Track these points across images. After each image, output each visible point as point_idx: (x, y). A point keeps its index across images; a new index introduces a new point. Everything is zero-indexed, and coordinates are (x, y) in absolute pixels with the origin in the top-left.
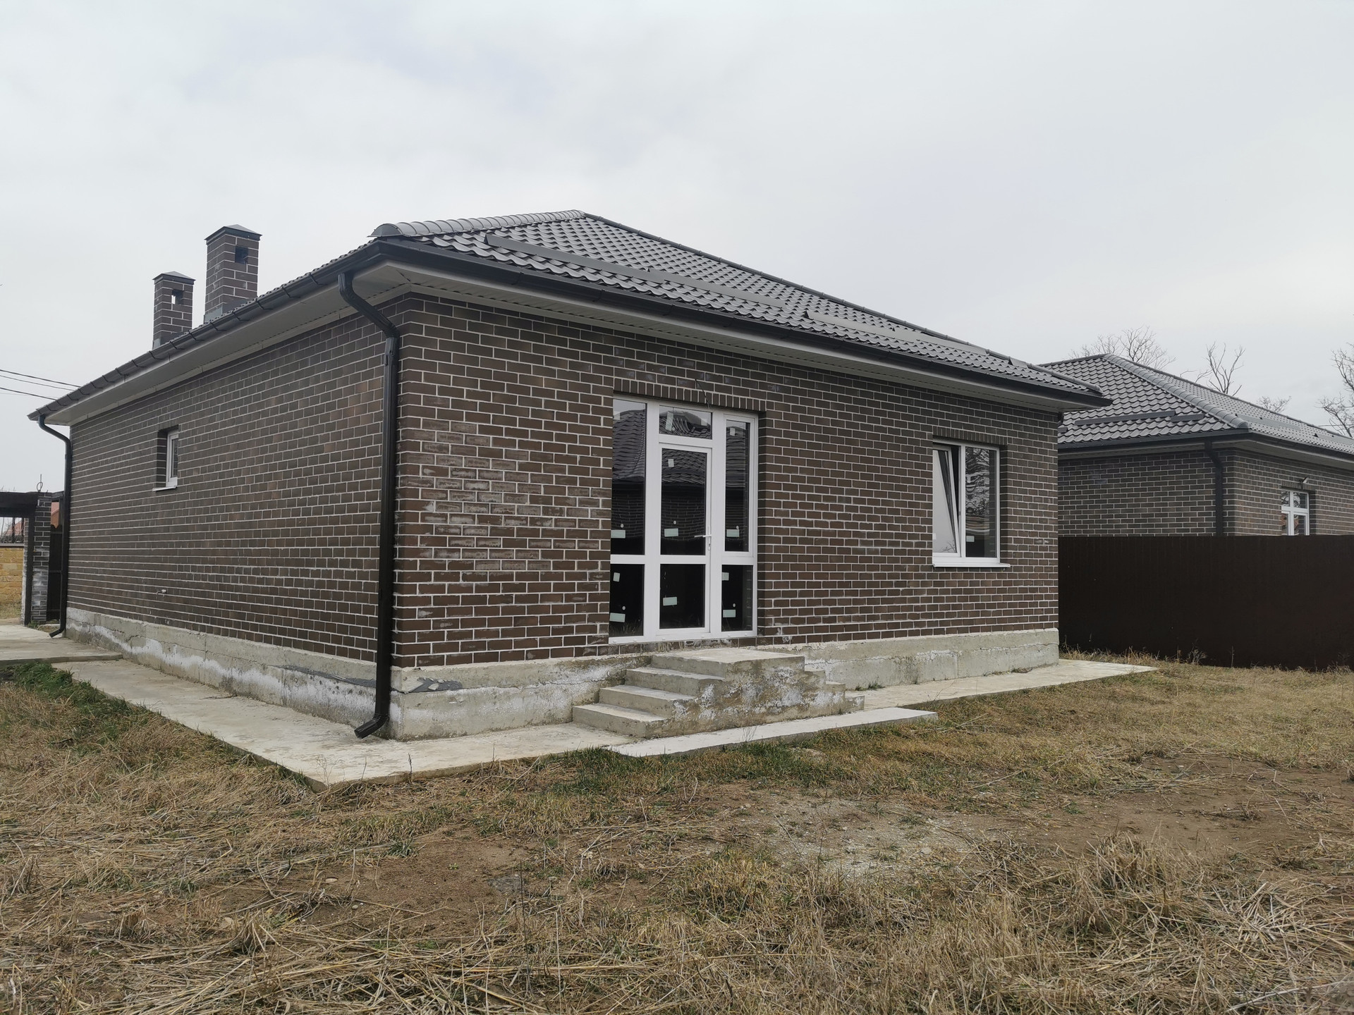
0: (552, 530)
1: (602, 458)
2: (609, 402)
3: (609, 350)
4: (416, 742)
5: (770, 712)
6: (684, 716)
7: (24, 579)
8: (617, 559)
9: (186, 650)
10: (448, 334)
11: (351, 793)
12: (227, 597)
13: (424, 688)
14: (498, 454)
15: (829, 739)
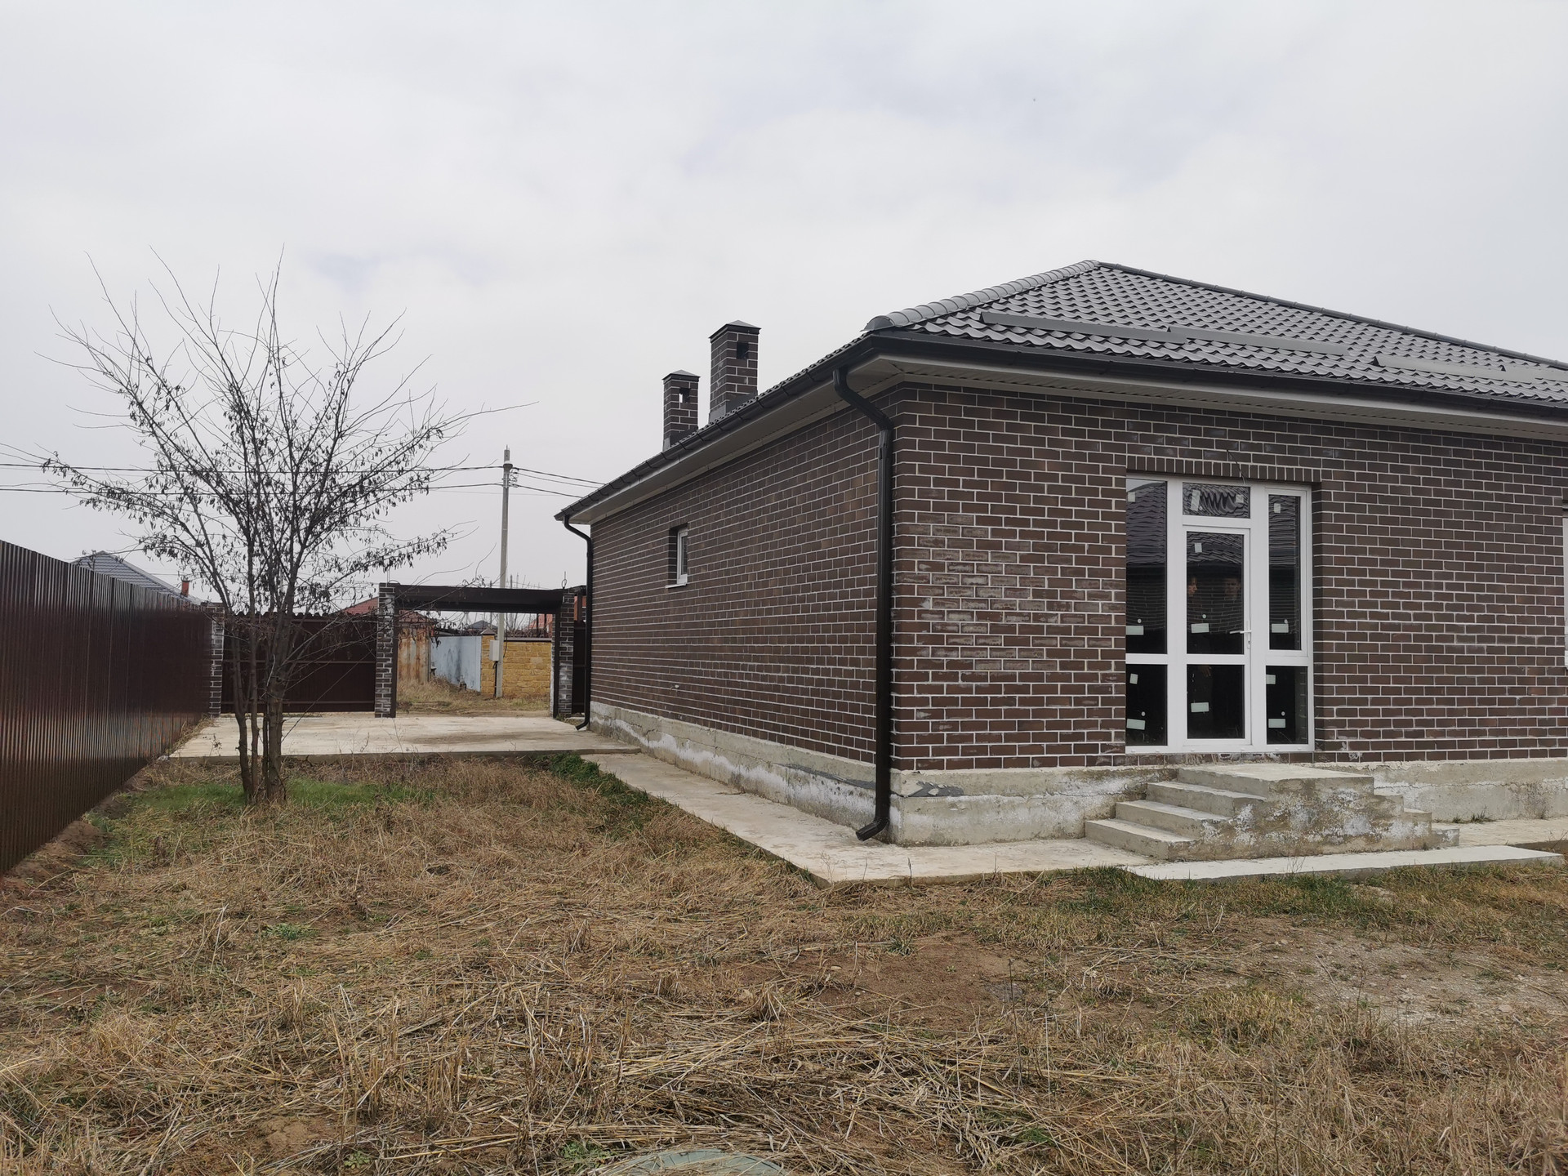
0: (1058, 627)
1: (1113, 546)
2: (1122, 483)
3: (1121, 425)
4: (917, 848)
5: (1327, 841)
6: (1216, 839)
7: (552, 673)
8: (1133, 659)
9: (698, 745)
10: (942, 422)
11: (853, 893)
12: (734, 693)
13: (925, 791)
14: (998, 546)
15: (1405, 877)
